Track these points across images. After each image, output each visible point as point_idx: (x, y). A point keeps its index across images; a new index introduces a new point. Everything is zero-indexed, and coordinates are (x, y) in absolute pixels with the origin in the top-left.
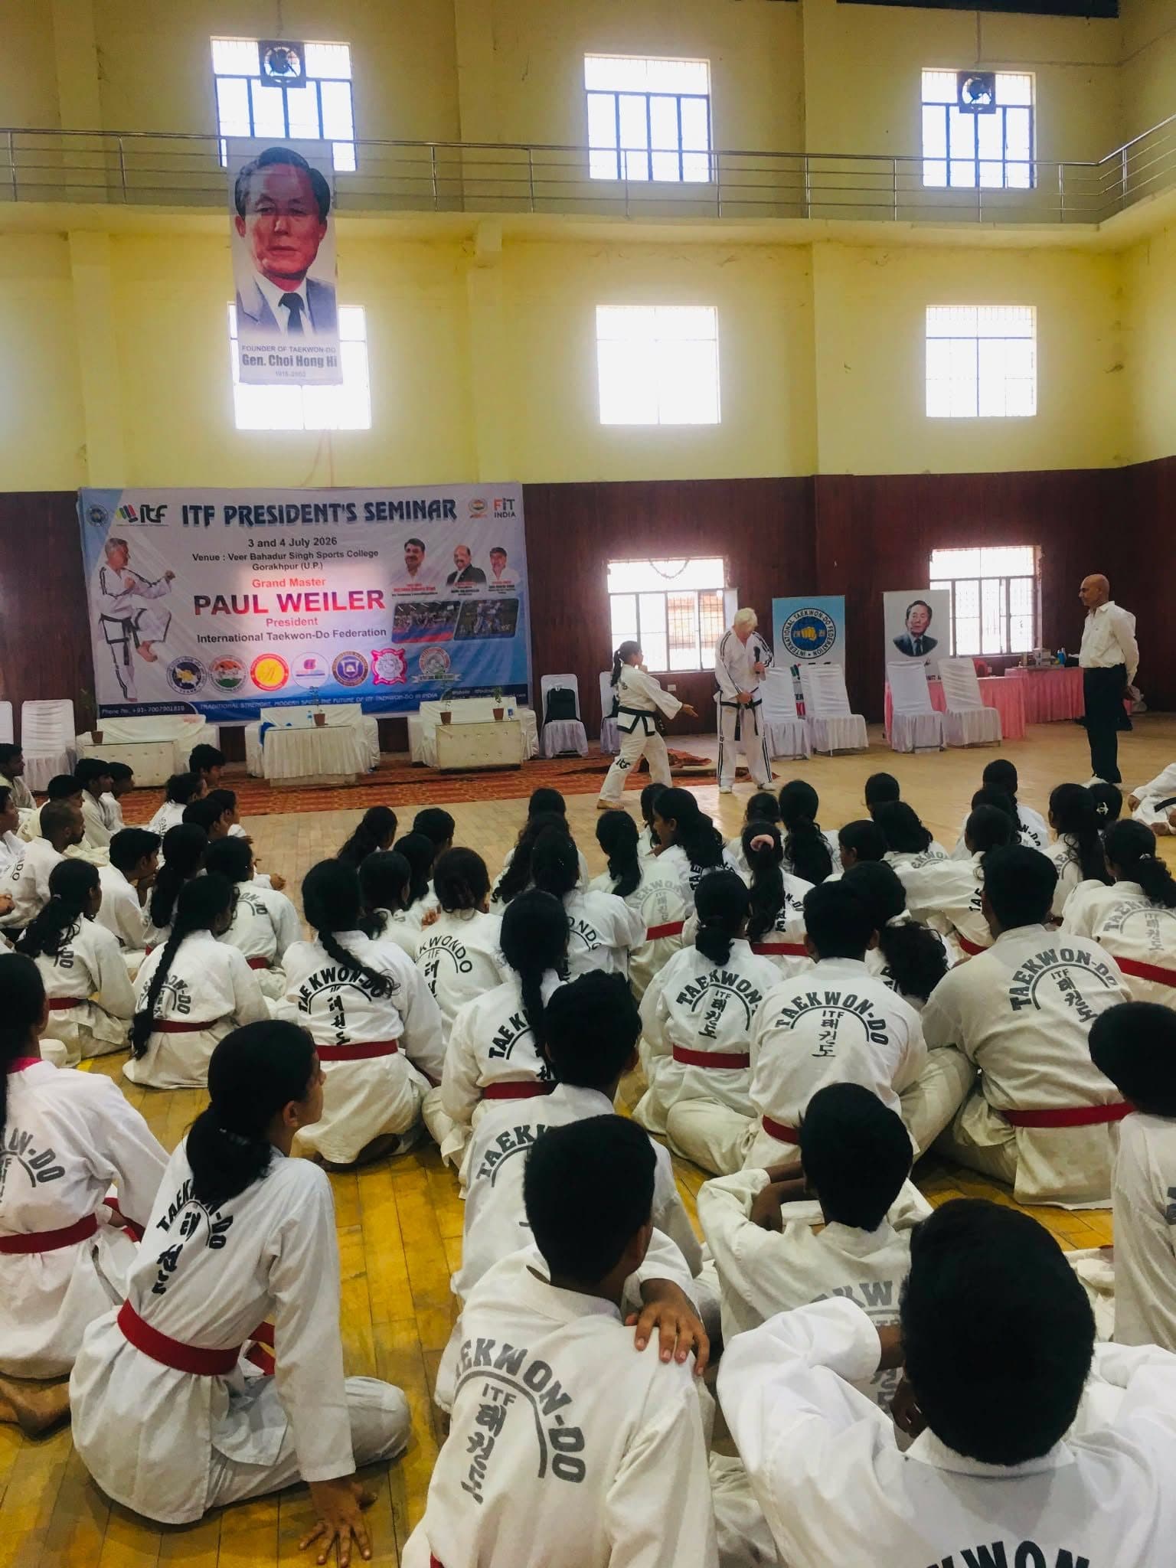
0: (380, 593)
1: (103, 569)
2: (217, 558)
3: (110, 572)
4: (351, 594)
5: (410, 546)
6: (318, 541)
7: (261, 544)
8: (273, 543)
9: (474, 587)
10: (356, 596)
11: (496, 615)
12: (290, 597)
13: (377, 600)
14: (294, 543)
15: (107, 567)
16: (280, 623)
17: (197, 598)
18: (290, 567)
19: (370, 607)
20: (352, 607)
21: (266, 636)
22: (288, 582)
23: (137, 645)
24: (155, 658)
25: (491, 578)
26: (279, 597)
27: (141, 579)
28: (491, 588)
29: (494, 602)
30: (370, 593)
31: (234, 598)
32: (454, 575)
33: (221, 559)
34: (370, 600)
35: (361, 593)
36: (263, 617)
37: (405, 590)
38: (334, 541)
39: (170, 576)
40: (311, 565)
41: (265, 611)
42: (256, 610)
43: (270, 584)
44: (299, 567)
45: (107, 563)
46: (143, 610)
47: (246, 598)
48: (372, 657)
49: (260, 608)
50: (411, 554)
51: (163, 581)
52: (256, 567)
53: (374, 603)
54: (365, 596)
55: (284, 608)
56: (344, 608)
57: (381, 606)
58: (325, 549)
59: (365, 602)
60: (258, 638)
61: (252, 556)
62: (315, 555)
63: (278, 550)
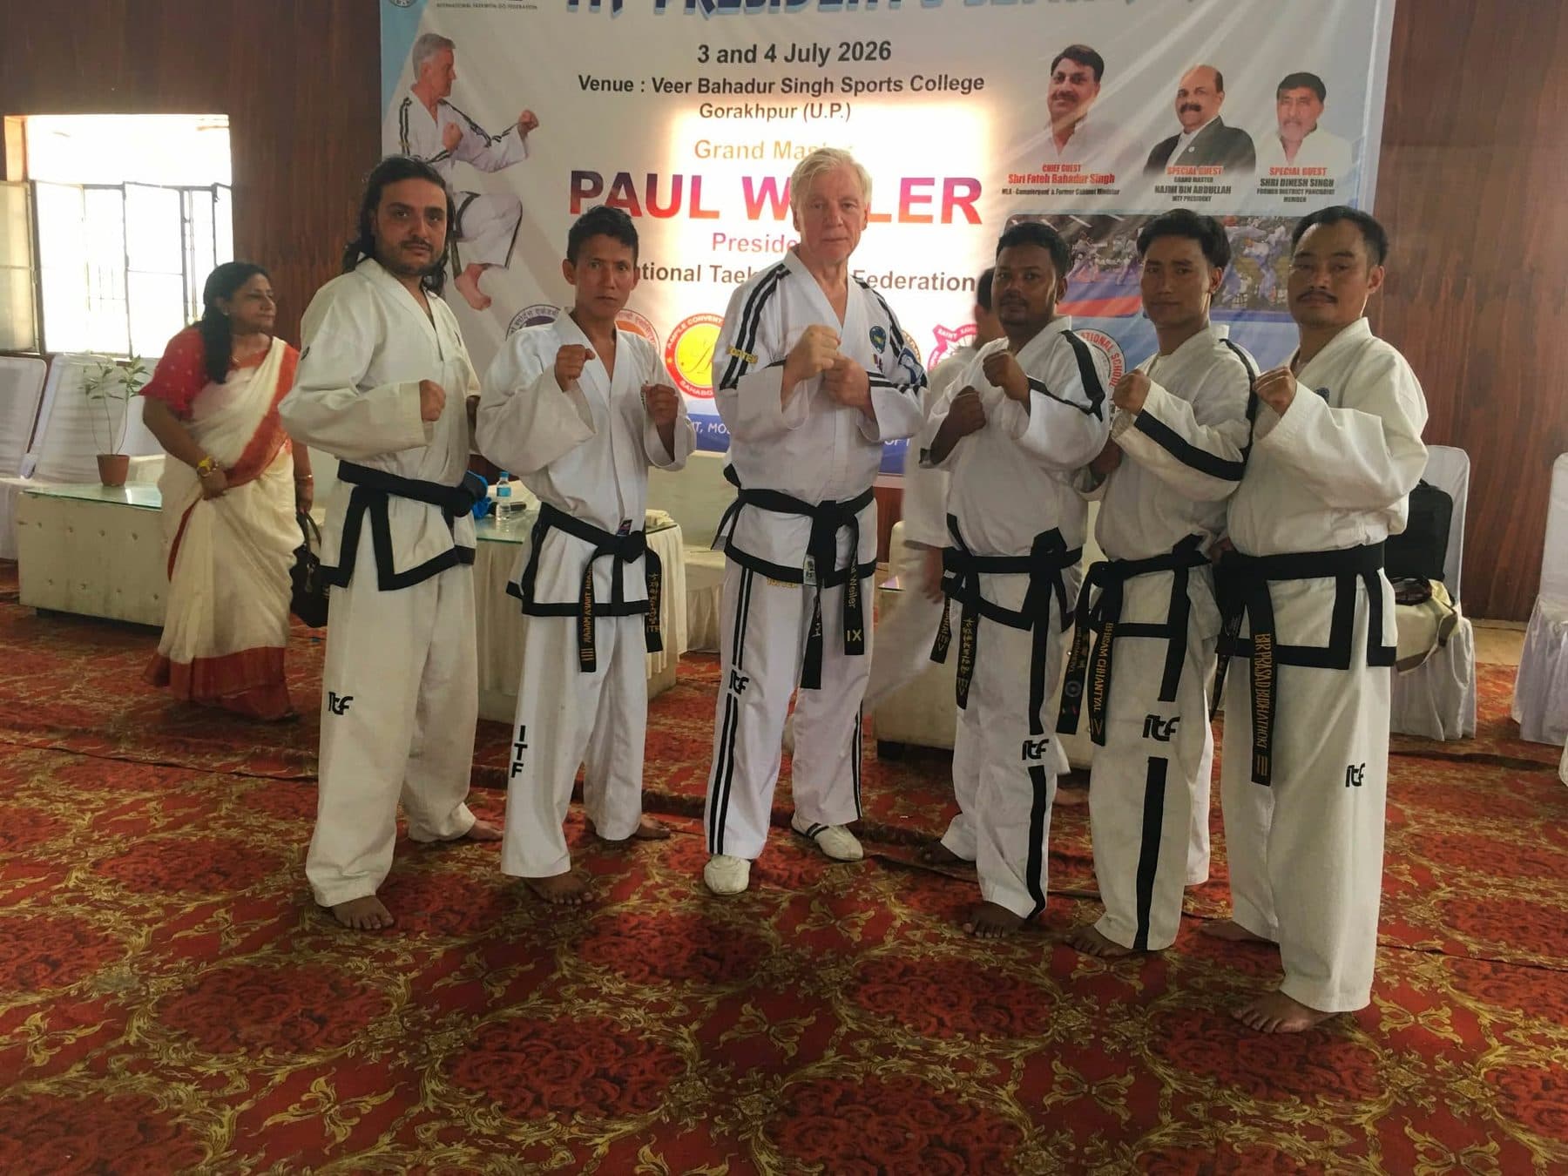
0: (975, 186)
1: (407, 102)
2: (628, 86)
3: (418, 110)
4: (907, 184)
5: (1068, 66)
6: (852, 51)
7: (724, 57)
8: (750, 56)
9: (1223, 179)
10: (916, 190)
11: (1267, 262)
12: (769, 184)
13: (966, 204)
14: (795, 55)
15: (413, 97)
16: (742, 244)
17: (577, 176)
18: (779, 113)
19: (947, 217)
20: (905, 216)
21: (707, 273)
22: (769, 149)
23: (457, 273)
24: (487, 302)
25: (1269, 154)
26: (747, 182)
27: (475, 127)
28: (1268, 186)
29: (1269, 225)
30: (950, 184)
31: (652, 180)
32: (1172, 143)
33: (637, 86)
34: (949, 201)
35: (929, 182)
36: (707, 226)
37: (1034, 179)
38: (884, 51)
39: (528, 124)
40: (826, 109)
41: (715, 215)
42: (696, 212)
43: (731, 152)
44: (799, 113)
45: (414, 88)
46: (473, 196)
47: (677, 180)
48: (934, 344)
49: (704, 205)
50: (1066, 86)
51: (515, 132)
52: (706, 110)
53: (957, 210)
54: (937, 192)
55: (754, 209)
56: (886, 218)
57: (973, 217)
58: (861, 70)
59: (935, 208)
60: (692, 275)
61: (704, 86)
62: (838, 85)
63: (762, 70)
